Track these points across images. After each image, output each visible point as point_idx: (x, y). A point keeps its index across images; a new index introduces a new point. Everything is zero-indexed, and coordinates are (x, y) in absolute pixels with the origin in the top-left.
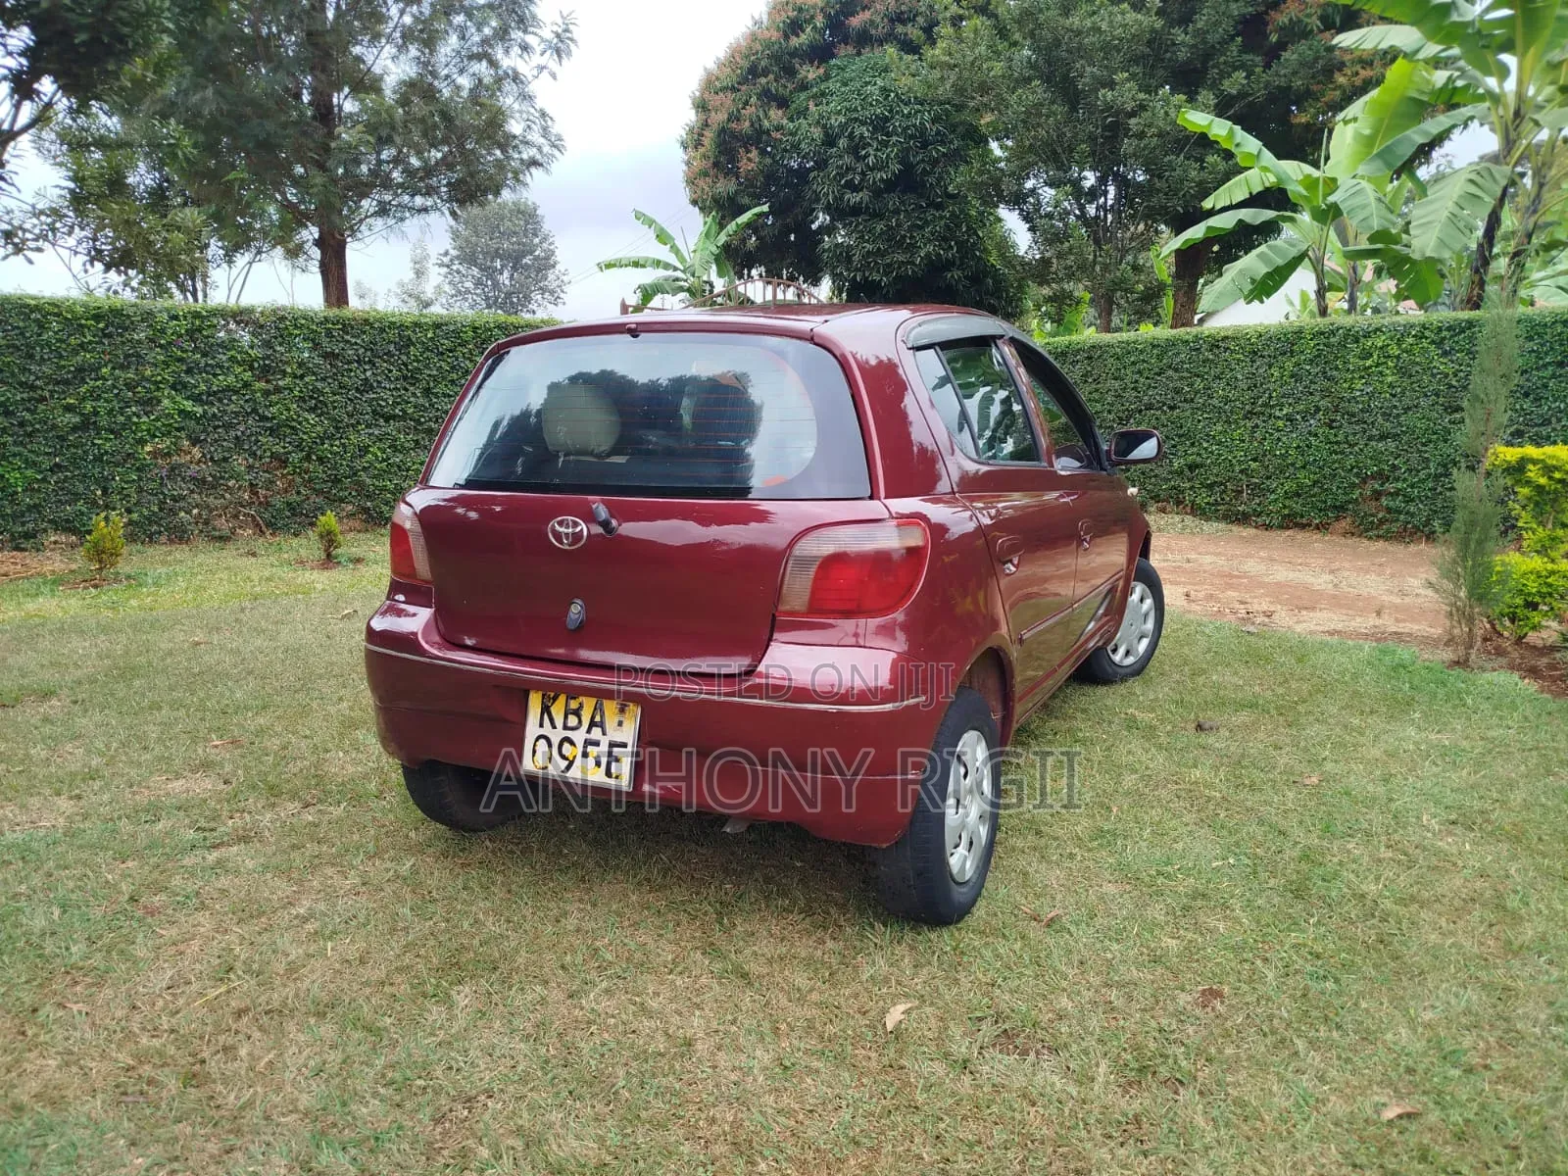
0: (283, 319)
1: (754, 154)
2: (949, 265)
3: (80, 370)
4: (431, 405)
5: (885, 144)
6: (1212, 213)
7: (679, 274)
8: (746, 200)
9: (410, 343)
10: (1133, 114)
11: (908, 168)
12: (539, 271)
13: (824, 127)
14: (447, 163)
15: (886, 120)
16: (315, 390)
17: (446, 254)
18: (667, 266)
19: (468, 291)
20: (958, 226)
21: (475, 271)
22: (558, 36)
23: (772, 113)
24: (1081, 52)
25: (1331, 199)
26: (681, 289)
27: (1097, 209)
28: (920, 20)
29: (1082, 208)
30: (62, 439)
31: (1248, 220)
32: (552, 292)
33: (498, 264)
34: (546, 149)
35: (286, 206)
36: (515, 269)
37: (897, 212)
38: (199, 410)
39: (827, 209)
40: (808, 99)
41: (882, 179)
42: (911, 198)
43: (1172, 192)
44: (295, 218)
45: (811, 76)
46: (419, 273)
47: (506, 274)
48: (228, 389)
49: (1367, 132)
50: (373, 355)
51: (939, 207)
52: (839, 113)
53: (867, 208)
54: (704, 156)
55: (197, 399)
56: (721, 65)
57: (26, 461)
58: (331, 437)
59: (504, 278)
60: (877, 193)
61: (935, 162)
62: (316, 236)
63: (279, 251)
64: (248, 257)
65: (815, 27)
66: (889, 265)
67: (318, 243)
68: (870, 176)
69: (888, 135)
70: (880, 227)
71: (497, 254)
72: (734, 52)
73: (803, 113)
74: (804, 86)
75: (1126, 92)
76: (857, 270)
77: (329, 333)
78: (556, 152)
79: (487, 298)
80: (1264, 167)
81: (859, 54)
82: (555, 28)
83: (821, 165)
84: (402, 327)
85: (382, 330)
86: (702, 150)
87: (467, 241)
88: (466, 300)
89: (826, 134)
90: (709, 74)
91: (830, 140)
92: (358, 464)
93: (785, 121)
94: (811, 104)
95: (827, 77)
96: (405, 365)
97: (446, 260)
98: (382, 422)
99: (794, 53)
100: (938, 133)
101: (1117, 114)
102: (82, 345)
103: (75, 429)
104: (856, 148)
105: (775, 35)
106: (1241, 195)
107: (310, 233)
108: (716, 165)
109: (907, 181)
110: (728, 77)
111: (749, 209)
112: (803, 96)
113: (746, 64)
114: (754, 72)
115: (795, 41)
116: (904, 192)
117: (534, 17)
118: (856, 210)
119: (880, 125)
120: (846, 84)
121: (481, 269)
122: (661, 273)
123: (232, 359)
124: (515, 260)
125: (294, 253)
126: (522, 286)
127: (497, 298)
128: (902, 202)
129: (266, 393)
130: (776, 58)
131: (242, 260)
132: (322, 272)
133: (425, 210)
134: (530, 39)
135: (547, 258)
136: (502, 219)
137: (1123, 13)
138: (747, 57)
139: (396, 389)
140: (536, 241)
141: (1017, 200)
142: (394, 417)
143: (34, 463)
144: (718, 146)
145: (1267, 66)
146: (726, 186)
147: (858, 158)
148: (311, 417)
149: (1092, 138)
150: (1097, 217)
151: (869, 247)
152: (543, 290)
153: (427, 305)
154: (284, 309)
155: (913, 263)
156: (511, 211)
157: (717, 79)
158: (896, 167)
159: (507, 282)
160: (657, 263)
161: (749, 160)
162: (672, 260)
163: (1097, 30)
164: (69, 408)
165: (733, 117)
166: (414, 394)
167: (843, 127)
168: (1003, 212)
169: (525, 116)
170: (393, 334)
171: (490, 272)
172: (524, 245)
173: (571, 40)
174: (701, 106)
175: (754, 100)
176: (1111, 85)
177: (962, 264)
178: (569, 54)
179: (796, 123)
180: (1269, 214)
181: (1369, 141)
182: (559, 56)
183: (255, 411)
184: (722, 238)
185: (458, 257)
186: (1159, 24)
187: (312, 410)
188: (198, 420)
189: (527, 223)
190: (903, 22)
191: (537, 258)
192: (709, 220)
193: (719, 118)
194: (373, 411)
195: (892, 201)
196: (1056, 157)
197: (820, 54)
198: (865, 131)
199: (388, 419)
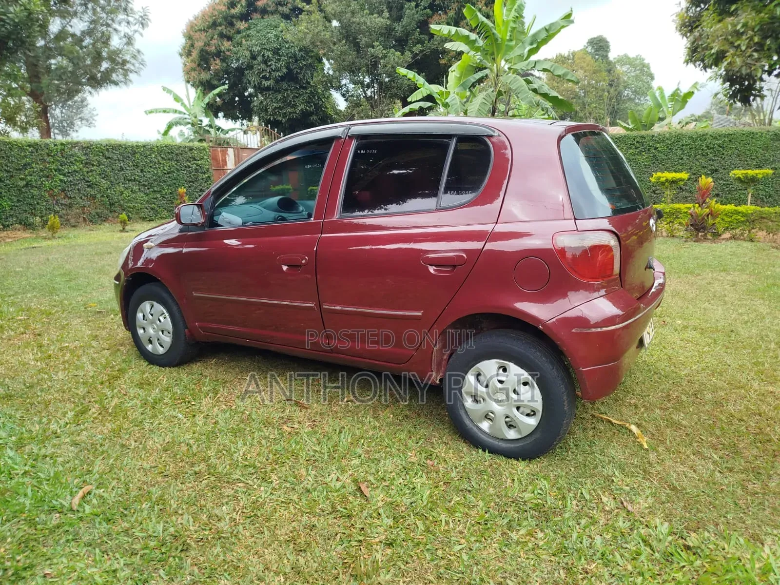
1: (218, 61)
2: (311, 114)
3: (25, 165)
4: (144, 176)
5: (279, 60)
6: (411, 103)
7: (186, 116)
8: (216, 82)
9: (135, 153)
10: (382, 58)
11: (290, 71)
12: (78, 108)
13: (251, 51)
15: (279, 49)
16: (104, 171)
18: (180, 112)
20: (314, 97)
22: (142, 17)
23: (225, 43)
24: (359, 31)
25: (447, 101)
26: (189, 123)
27: (371, 92)
28: (289, 5)
29: (365, 93)
30: (20, 190)
31: (423, 106)
37: (286, 90)
38: (65, 179)
39: (255, 87)
40: (242, 38)
41: (279, 76)
42: (292, 84)
43: (399, 88)
45: (242, 27)
48: (75, 171)
49: (458, 76)
50: (123, 158)
51: (305, 88)
52: (257, 45)
53: (273, 88)
54: (192, 61)
55: (64, 175)
56: (196, 18)
57: (8, 198)
58: (110, 188)
60: (277, 81)
61: (301, 69)
65: (242, 5)
66: (285, 113)
68: (273, 74)
69: (280, 56)
70: (279, 97)
72: (204, 14)
73: (240, 44)
74: (239, 32)
75: (378, 50)
76: (270, 115)
77: (107, 150)
78: (141, 66)
80: (426, 88)
81: (263, 18)
82: (140, 14)
83: (250, 67)
85: (126, 148)
86: (191, 58)
89: (251, 54)
90: (191, 22)
91: (254, 57)
93: (232, 47)
94: (243, 40)
95: (249, 28)
96: (134, 161)
98: (127, 182)
99: (233, 17)
100: (302, 56)
101: (376, 57)
102: (25, 156)
103: (24, 187)
104: (265, 62)
105: (224, 8)
106: (420, 97)
108: (199, 65)
109: (290, 77)
110: (200, 25)
111: (218, 87)
112: (239, 36)
113: (211, 20)
114: (214, 25)
115: (233, 11)
116: (289, 81)
118: (268, 89)
119: (276, 52)
120: (259, 32)
122: (177, 115)
123: (75, 160)
126: (69, 117)
128: (289, 86)
129: (88, 172)
130: (225, 18)
134: (131, 19)
137: (375, 18)
138: (211, 17)
139: (131, 170)
141: (338, 88)
143: (11, 199)
144: (200, 57)
145: (429, 40)
146: (205, 76)
147: (267, 66)
148: (103, 181)
149: (367, 65)
150: (371, 96)
151: (275, 105)
155: (296, 113)
157: (196, 25)
158: (285, 71)
160: (176, 111)
161: (216, 64)
162: (182, 109)
163: (365, 23)
164: (21, 179)
165: (207, 44)
166: (138, 172)
167: (259, 52)
168: (333, 92)
170: (129, 150)
173: (148, 19)
174: (189, 37)
175: (216, 37)
176: (373, 47)
177: (317, 113)
178: (148, 26)
179: (237, 49)
180: (429, 104)
181: (459, 79)
182: (143, 26)
183: (84, 179)
184: (207, 100)
186: (389, 22)
187: (103, 178)
188: (65, 183)
190: (282, 5)
192: (199, 91)
193: (199, 44)
194: (124, 179)
195: (284, 85)
196: (353, 70)
197: (244, 17)
198: (270, 54)
199: (129, 180)
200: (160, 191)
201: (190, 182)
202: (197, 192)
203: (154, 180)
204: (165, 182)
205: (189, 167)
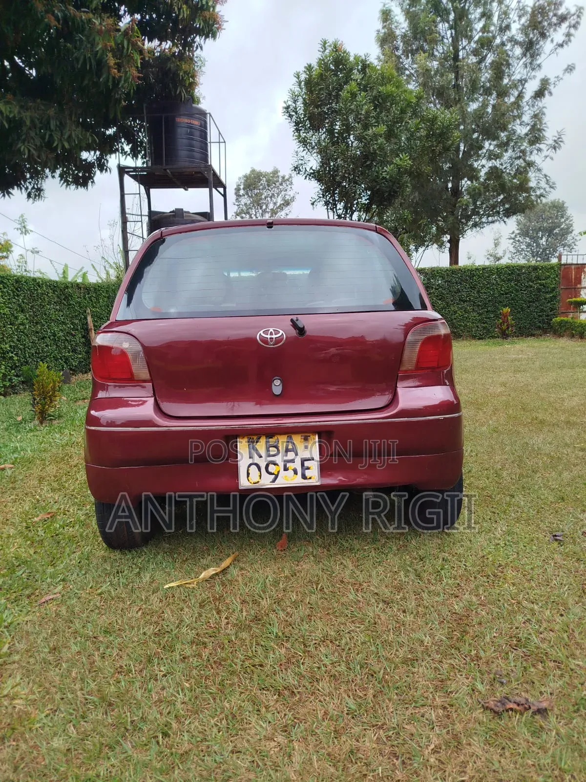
0: (434, 271)
4: (480, 297)
9: (474, 276)
12: (563, 235)
14: (503, 202)
16: (442, 293)
17: (513, 233)
19: (523, 250)
21: (528, 240)
22: (555, 141)
32: (569, 246)
33: (540, 234)
34: (548, 189)
35: (438, 228)
36: (549, 236)
44: (441, 231)
46: (496, 245)
47: (544, 239)
50: (462, 281)
58: (446, 308)
59: (543, 241)
62: (449, 238)
63: (435, 246)
64: (424, 248)
67: (449, 241)
71: (540, 229)
78: (552, 190)
79: (533, 252)
82: (554, 138)
84: (472, 270)
87: (525, 225)
88: (521, 254)
92: (453, 317)
96: (472, 283)
97: (513, 236)
98: (462, 303)
107: (446, 238)
117: (544, 136)
121: (530, 238)
124: (550, 232)
125: (441, 245)
126: (552, 244)
127: (538, 252)
131: (421, 250)
132: (450, 252)
133: (493, 222)
134: (542, 146)
135: (568, 228)
136: (544, 212)
139: (468, 292)
140: (563, 220)
142: (466, 301)
148: (440, 302)
152: (564, 245)
153: (499, 259)
154: (435, 268)
156: (550, 207)
159: (544, 243)
166: (474, 293)
169: (537, 178)
170: (468, 273)
171: (535, 239)
172: (555, 223)
173: (561, 141)
178: (560, 147)
182: (555, 150)
185: (519, 234)
187: (440, 299)
189: (558, 211)
191: (562, 229)
194: (460, 300)
199: (464, 301)
200: (495, 311)
201: (531, 302)
202: (537, 312)
203: (489, 301)
204: (501, 302)
205: (531, 287)
